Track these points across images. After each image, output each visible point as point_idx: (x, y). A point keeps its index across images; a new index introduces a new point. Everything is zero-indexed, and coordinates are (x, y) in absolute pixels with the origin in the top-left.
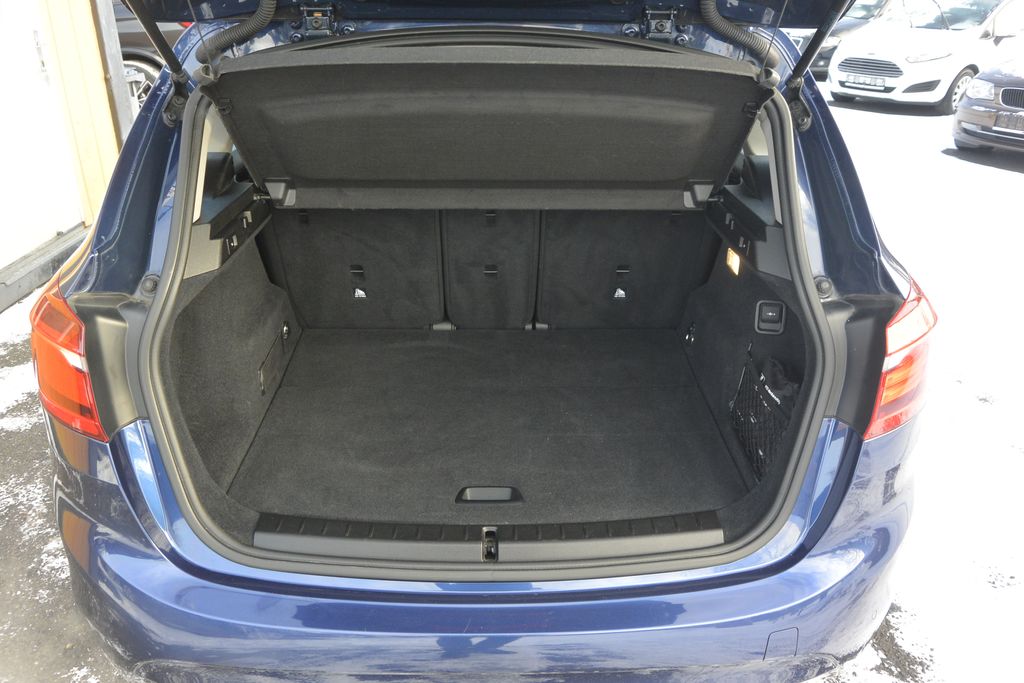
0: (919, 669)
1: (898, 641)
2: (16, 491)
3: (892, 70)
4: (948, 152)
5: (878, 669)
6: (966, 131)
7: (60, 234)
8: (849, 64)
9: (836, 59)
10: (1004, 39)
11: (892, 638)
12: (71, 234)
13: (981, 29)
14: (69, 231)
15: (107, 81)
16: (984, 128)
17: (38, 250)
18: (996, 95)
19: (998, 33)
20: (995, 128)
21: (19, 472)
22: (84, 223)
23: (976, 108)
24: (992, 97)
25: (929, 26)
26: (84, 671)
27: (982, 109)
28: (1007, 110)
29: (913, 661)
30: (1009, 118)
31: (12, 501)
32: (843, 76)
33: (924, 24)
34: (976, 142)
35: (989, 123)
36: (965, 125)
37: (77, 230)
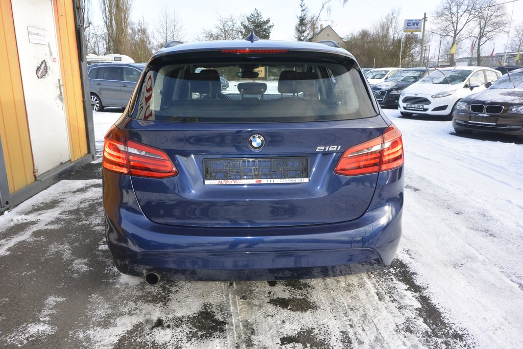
0: (422, 290)
1: (416, 283)
2: (58, 247)
3: (427, 102)
4: (452, 134)
5: (406, 290)
6: (458, 124)
7: (61, 163)
8: (407, 100)
9: (401, 98)
10: (474, 88)
11: (413, 282)
12: (66, 164)
13: (463, 84)
14: (65, 163)
15: (84, 102)
16: (465, 122)
17: (53, 169)
18: (469, 108)
19: (472, 86)
20: (470, 122)
21: (58, 241)
22: (70, 160)
23: (461, 113)
24: (467, 109)
25: (441, 83)
26: (97, 295)
27: (463, 114)
28: (474, 114)
29: (421, 288)
30: (475, 117)
31: (56, 250)
32: (405, 105)
33: (439, 82)
34: (463, 128)
35: (467, 119)
36: (457, 121)
37: (68, 163)
